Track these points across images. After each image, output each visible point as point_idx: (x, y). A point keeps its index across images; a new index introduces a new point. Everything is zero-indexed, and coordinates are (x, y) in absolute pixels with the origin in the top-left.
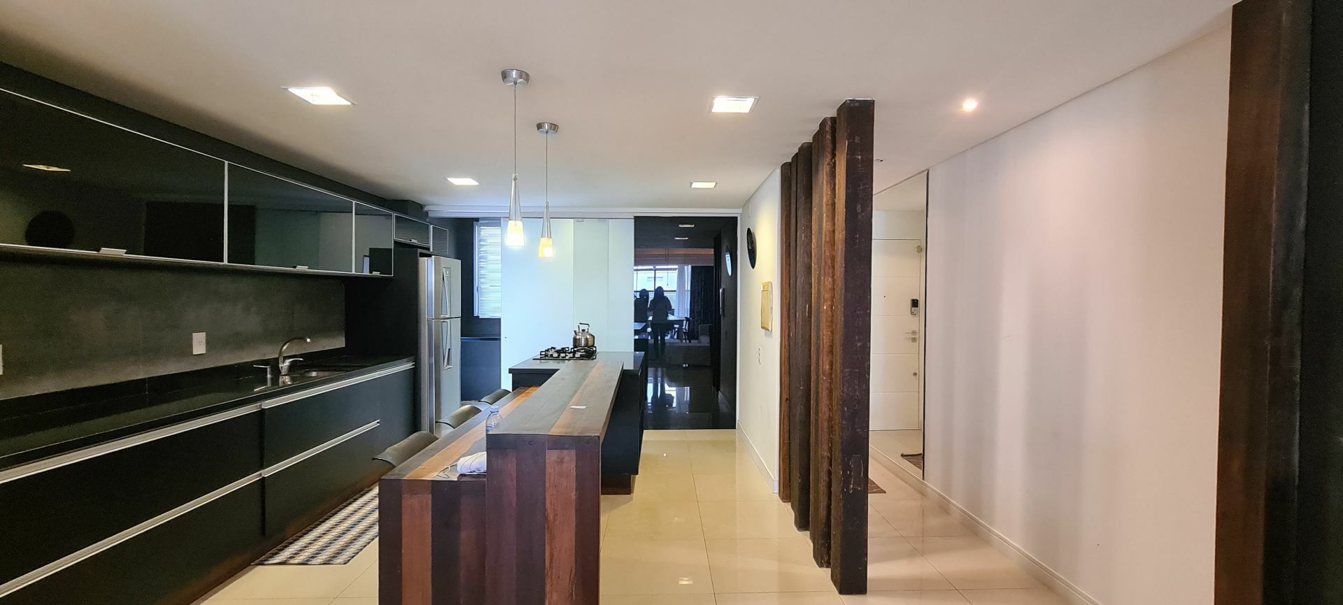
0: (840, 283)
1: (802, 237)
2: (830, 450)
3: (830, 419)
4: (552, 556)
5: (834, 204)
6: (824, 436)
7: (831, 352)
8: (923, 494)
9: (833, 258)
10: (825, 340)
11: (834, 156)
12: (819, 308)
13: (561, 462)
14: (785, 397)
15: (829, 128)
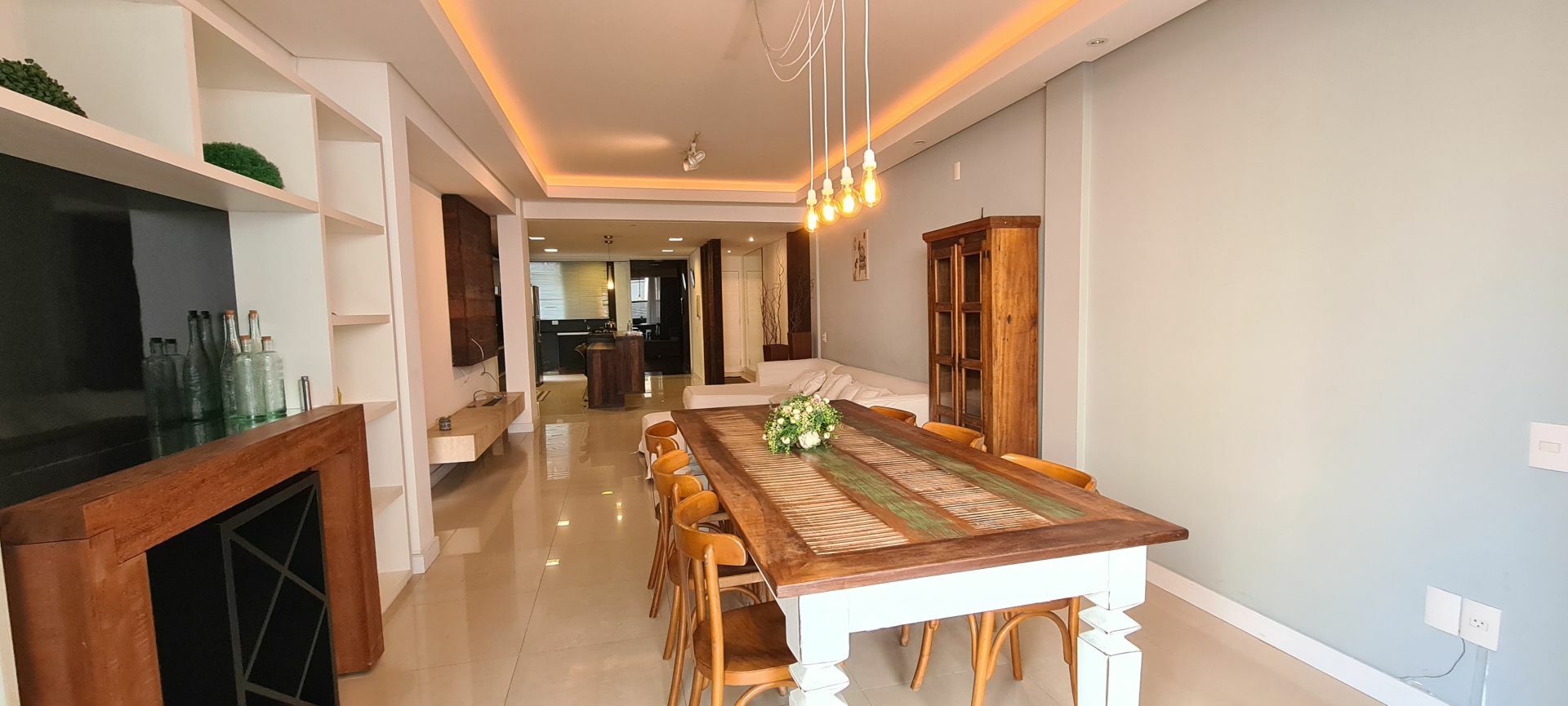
15: (710, 244)
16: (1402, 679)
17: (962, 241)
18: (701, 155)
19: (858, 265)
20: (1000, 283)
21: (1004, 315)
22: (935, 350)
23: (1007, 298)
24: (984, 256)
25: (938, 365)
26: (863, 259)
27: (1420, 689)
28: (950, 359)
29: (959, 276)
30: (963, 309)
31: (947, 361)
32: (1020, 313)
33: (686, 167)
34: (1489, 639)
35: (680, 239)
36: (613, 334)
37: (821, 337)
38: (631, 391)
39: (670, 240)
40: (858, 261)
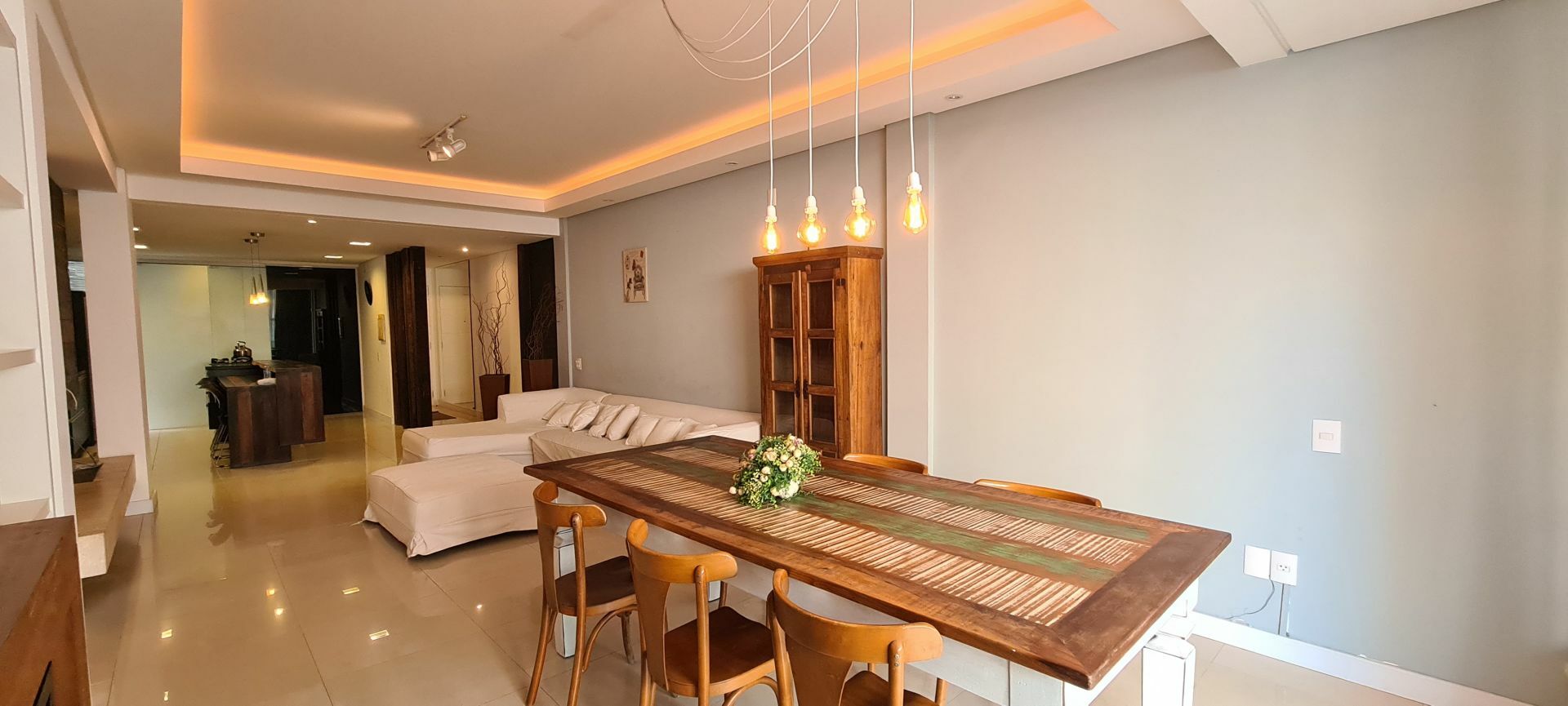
5: (410, 284)
15: (407, 253)
16: (1230, 619)
17: (808, 267)
18: (460, 145)
19: (632, 286)
20: (855, 311)
21: (858, 342)
22: (770, 376)
23: (859, 325)
24: (837, 283)
25: (773, 392)
26: (640, 279)
27: (1243, 624)
28: (791, 385)
29: (804, 302)
30: (809, 336)
31: (788, 387)
32: (869, 340)
33: (433, 157)
34: (1290, 578)
35: (367, 244)
36: (254, 364)
37: (574, 364)
38: (301, 440)
39: (351, 243)
40: (632, 281)
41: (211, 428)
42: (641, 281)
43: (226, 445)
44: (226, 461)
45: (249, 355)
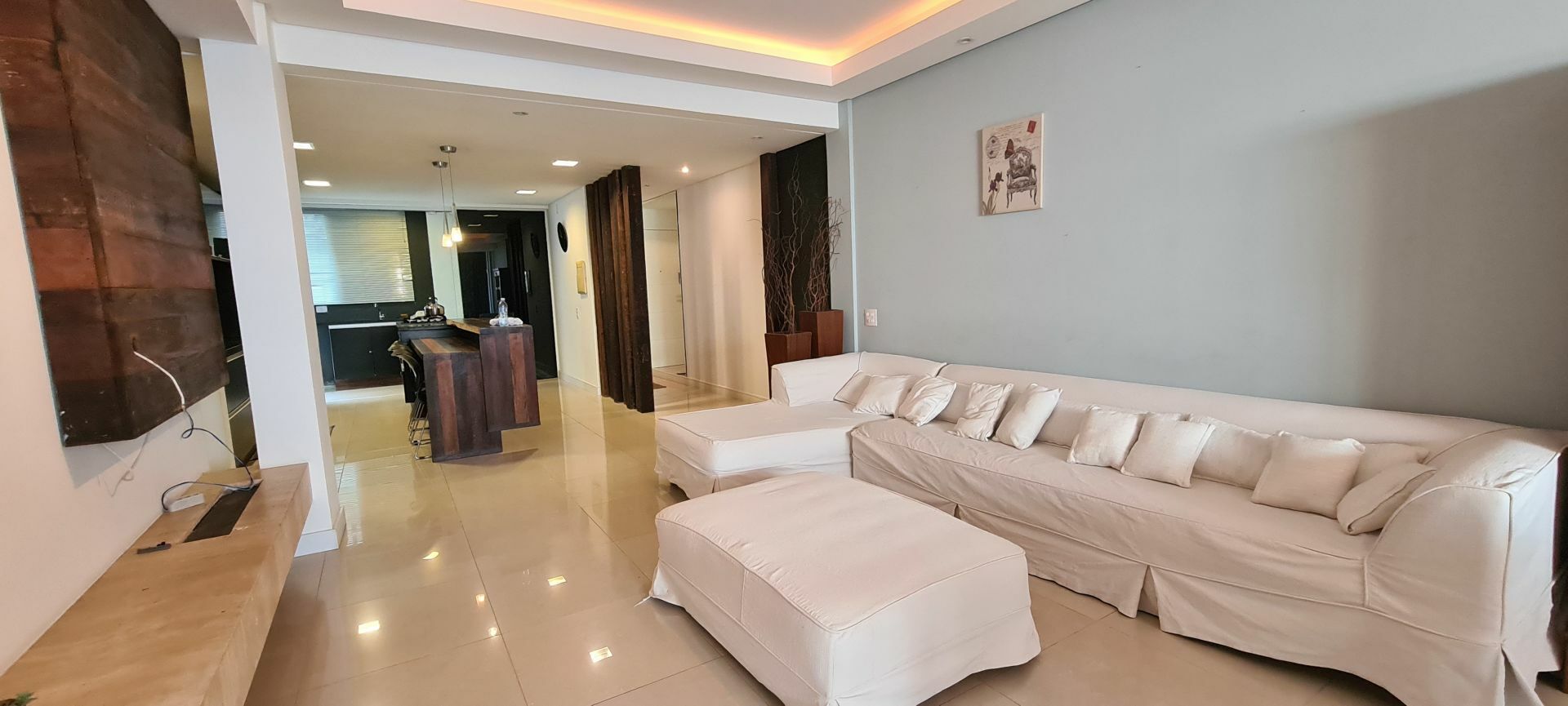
0: (630, 259)
1: (605, 233)
2: (632, 347)
3: (630, 332)
4: (515, 380)
5: (623, 217)
6: (628, 341)
7: (628, 296)
8: (687, 385)
9: (625, 246)
10: (624, 290)
11: (621, 191)
12: (619, 273)
13: (516, 338)
14: (601, 331)
15: (617, 176)
19: (1003, 186)
26: (1024, 172)
35: (572, 164)
36: (449, 323)
37: (864, 319)
38: (512, 424)
39: (554, 164)
40: (1004, 177)
41: (407, 402)
42: (1028, 173)
43: (423, 424)
44: (426, 450)
45: (441, 312)
